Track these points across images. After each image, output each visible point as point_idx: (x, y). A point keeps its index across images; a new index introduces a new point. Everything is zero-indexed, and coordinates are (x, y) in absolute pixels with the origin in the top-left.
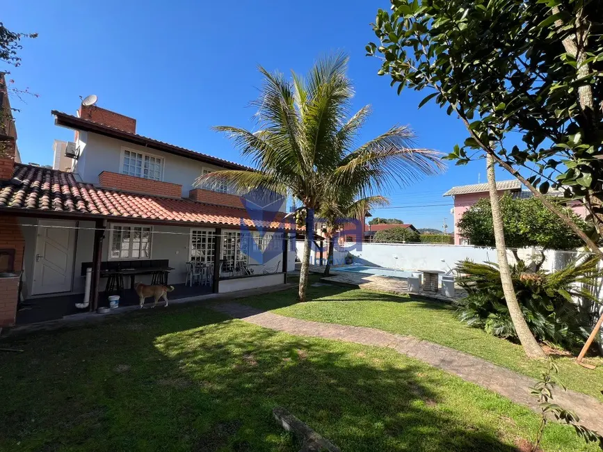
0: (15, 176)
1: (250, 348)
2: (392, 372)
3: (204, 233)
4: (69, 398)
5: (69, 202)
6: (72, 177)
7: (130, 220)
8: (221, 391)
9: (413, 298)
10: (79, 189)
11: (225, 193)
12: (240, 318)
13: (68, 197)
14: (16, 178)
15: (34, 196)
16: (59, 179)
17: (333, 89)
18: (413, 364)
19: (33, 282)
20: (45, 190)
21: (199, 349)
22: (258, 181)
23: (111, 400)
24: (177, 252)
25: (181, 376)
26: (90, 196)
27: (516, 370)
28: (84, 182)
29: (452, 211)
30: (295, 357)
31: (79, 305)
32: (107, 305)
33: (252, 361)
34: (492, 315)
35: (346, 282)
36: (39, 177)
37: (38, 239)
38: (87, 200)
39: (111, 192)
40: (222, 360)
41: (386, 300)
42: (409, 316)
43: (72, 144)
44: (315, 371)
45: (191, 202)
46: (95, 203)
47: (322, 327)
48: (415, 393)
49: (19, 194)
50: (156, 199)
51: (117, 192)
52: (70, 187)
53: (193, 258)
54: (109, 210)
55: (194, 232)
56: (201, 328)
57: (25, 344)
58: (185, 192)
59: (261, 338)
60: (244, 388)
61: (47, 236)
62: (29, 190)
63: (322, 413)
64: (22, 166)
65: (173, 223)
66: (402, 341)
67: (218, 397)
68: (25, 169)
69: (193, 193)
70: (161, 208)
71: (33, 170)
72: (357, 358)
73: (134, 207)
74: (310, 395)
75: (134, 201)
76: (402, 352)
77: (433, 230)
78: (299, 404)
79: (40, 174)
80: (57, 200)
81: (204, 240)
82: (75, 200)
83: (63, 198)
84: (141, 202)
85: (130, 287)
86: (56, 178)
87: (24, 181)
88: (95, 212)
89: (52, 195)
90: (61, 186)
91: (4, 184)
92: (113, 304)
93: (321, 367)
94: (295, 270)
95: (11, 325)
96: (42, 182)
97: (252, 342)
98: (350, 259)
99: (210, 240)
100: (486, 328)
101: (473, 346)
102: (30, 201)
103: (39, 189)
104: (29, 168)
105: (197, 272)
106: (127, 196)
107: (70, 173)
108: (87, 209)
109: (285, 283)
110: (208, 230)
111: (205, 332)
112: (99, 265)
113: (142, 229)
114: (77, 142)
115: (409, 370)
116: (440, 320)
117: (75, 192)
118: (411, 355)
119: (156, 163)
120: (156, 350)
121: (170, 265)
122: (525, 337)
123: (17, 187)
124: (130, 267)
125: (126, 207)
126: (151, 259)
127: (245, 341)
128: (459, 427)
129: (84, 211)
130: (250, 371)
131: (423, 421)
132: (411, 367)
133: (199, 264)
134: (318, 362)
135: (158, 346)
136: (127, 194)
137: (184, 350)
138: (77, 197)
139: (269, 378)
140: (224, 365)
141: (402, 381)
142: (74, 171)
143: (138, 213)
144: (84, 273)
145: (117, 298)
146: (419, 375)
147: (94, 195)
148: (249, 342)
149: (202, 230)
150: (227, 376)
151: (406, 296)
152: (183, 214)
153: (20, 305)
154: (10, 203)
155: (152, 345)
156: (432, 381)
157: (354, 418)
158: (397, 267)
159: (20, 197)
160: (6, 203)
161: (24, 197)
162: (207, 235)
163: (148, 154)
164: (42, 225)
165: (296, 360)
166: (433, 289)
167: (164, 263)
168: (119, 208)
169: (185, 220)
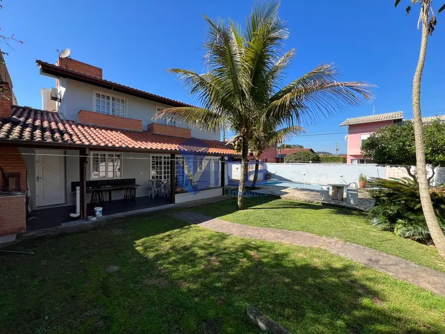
0: (13, 115)
1: (211, 250)
2: (334, 271)
3: (161, 157)
4: (73, 297)
5: (57, 135)
6: (58, 115)
7: (106, 148)
8: (197, 290)
9: (325, 206)
10: (64, 125)
11: (175, 126)
12: (196, 224)
13: (56, 131)
14: (14, 117)
15: (30, 130)
16: (47, 117)
17: (269, 32)
18: (347, 263)
19: (37, 197)
20: (38, 126)
21: (171, 251)
22: (203, 115)
23: (109, 298)
24: (141, 173)
25: (161, 276)
26: (73, 130)
27: (436, 269)
28: (68, 119)
29: (346, 137)
30: (250, 258)
31: (72, 215)
32: (94, 214)
33: (215, 262)
34: (400, 221)
35: (269, 193)
36: (32, 116)
37: (37, 165)
38: (71, 133)
39: (89, 127)
40: (191, 261)
41: (305, 208)
42: (327, 221)
43: (55, 90)
44: (269, 271)
45: (149, 133)
46: (77, 136)
47: (262, 231)
48: (360, 291)
49: (17, 129)
50: (123, 132)
51: (93, 127)
52: (57, 123)
53: (153, 177)
54: (89, 141)
55: (153, 157)
56: (168, 233)
57: (35, 247)
58: (144, 126)
59: (217, 241)
60: (215, 287)
61: (43, 162)
62: (25, 126)
63: (288, 311)
64: (18, 108)
65: (140, 151)
66: (330, 243)
67: (196, 296)
68: (21, 110)
69: (151, 127)
70: (129, 139)
71: (27, 110)
72: (299, 258)
73: (108, 138)
74: (272, 294)
75: (107, 133)
76: (334, 252)
77: (325, 153)
78: (266, 303)
79: (33, 113)
80: (47, 134)
81: (161, 163)
82: (62, 133)
83: (53, 132)
84: (112, 134)
85: (108, 200)
86: (45, 117)
87: (21, 119)
88: (78, 142)
89: (43, 130)
90: (50, 123)
91: (5, 121)
92: (98, 213)
93: (272, 267)
94: (228, 185)
95: (23, 231)
96: (35, 120)
97: (211, 245)
98: (268, 176)
99: (165, 163)
100: (395, 232)
101: (391, 247)
102: (27, 134)
103: (33, 124)
104: (25, 109)
105: (157, 187)
106: (101, 130)
107: (56, 113)
108: (72, 140)
109: (223, 195)
110: (163, 156)
111: (173, 236)
112: (85, 184)
113: (114, 156)
114: (58, 88)
115: (346, 269)
116: (354, 224)
117: (61, 127)
118: (342, 255)
119: (120, 103)
120: (137, 252)
121: (137, 183)
122: (439, 241)
123: (15, 123)
124: (108, 185)
125: (101, 138)
126: (122, 178)
127: (205, 244)
128: (412, 325)
129: (70, 142)
130: (216, 271)
131: (378, 319)
132: (346, 266)
133: (158, 181)
134: (270, 262)
135: (138, 248)
136: (101, 128)
137: (159, 252)
138: (63, 131)
139: (234, 277)
140: (195, 266)
141: (343, 279)
142: (58, 111)
143: (111, 143)
144: (74, 190)
145: (101, 209)
146: (357, 274)
147: (76, 129)
148: (209, 245)
149: (159, 155)
150: (199, 276)
151: (319, 205)
152: (146, 143)
153: (28, 215)
154: (11, 137)
155: (134, 248)
156: (369, 279)
157: (316, 316)
158: (305, 181)
159: (18, 132)
160: (7, 137)
161: (22, 131)
162: (163, 159)
163: (114, 96)
164: (39, 154)
165: (251, 261)
166: (340, 198)
167: (132, 181)
168: (97, 139)
169: (148, 148)
